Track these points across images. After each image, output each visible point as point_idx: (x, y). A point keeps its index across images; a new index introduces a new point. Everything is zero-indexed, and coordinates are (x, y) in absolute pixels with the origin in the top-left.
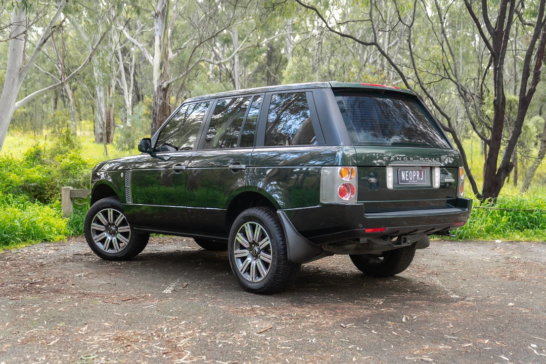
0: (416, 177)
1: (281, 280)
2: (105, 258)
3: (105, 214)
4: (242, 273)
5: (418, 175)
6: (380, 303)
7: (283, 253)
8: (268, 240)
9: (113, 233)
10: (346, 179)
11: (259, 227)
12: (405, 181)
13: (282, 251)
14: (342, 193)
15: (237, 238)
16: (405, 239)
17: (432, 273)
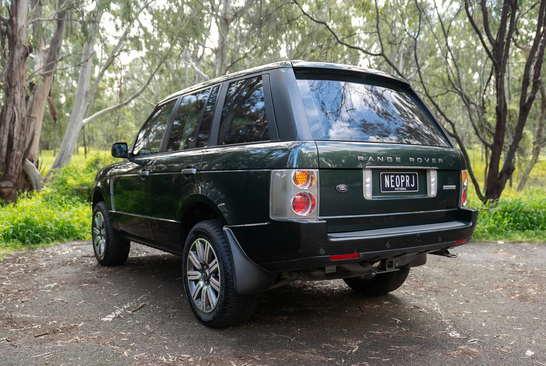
0: (404, 183)
1: (231, 314)
4: (194, 299)
5: (407, 181)
6: (354, 351)
8: (216, 263)
10: (303, 187)
11: (209, 245)
12: (390, 189)
14: (297, 206)
15: (189, 256)
16: (391, 262)
17: (430, 290)
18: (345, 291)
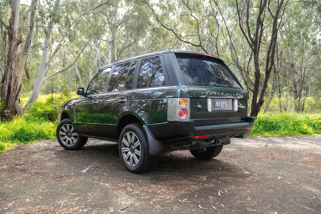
0: (224, 105)
1: (146, 166)
2: (67, 149)
3: (66, 127)
4: (126, 161)
5: (226, 104)
6: (204, 180)
7: (147, 150)
8: (138, 142)
9: (70, 137)
10: (183, 106)
11: (134, 135)
12: (219, 107)
13: (146, 149)
14: (181, 115)
15: (123, 141)
16: (219, 141)
17: (231, 156)
18: (192, 158)
